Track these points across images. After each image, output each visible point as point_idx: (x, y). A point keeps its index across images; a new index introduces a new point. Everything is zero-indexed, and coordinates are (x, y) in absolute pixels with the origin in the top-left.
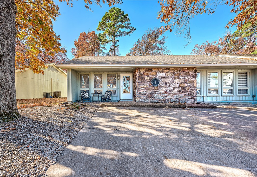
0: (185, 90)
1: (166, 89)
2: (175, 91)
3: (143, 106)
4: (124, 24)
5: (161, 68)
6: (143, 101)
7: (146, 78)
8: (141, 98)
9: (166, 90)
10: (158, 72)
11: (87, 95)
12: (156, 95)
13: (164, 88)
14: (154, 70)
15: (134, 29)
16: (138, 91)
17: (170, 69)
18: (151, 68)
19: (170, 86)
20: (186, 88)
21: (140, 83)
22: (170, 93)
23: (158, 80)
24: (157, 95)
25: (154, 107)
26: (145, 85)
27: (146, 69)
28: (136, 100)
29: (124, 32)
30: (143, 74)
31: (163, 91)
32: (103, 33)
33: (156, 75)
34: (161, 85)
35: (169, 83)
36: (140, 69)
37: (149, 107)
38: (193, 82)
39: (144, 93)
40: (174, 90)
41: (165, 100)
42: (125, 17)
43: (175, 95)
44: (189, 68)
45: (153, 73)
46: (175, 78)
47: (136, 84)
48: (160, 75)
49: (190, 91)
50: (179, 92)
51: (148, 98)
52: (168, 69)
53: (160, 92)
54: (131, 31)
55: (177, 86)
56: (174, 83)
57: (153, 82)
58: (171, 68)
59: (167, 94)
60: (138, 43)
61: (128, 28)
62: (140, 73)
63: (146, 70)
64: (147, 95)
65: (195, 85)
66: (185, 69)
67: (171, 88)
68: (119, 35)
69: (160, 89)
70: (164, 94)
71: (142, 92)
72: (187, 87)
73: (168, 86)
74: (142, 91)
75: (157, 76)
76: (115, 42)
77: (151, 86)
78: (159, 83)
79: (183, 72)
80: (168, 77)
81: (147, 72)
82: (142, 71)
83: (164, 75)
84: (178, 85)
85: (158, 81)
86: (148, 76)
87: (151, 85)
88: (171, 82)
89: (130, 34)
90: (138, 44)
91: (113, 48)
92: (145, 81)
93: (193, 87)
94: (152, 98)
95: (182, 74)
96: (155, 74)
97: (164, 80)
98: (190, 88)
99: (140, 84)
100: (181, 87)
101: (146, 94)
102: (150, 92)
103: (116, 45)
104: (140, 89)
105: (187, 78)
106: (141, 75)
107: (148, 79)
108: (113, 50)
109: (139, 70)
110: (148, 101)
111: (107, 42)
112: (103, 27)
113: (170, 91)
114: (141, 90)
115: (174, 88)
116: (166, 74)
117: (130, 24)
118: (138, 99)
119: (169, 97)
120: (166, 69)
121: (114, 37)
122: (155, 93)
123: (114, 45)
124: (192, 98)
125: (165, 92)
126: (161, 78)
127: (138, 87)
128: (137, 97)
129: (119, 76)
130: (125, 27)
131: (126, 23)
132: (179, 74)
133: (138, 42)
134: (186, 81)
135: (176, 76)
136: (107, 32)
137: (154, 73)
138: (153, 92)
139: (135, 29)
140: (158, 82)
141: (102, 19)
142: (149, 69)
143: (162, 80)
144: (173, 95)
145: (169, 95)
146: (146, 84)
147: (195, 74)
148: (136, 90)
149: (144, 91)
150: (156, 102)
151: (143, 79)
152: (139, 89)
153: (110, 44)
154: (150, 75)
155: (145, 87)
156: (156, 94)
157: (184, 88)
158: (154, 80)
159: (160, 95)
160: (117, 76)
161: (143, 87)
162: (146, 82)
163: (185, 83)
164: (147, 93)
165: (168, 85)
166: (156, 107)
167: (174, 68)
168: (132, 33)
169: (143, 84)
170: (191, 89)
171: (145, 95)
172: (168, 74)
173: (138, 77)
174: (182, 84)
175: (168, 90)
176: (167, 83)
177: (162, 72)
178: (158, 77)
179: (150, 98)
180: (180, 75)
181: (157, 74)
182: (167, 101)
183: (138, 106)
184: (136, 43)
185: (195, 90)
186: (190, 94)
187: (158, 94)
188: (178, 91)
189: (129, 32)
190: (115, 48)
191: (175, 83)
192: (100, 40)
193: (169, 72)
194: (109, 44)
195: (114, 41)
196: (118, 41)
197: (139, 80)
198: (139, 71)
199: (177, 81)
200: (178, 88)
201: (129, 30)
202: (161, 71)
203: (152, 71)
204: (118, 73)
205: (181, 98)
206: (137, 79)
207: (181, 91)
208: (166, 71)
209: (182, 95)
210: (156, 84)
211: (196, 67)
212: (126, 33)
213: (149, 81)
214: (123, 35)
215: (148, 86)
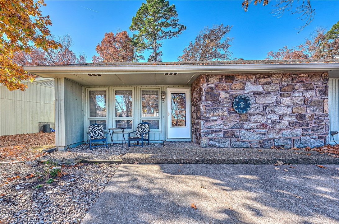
0: (305, 120)
1: (263, 119)
2: (285, 123)
3: (223, 160)
4: (168, 21)
5: (253, 74)
6: (217, 144)
7: (223, 95)
8: (211, 139)
9: (264, 122)
10: (248, 83)
11: (101, 131)
12: (243, 131)
13: (260, 117)
14: (238, 78)
15: (183, 27)
16: (206, 123)
17: (273, 75)
18: (233, 75)
19: (273, 112)
20: (307, 117)
21: (209, 106)
22: (273, 127)
23: (248, 100)
24: (246, 131)
25: (250, 164)
26: (220, 110)
27: (222, 76)
28: (202, 142)
29: (170, 33)
30: (216, 87)
31: (259, 124)
32: (138, 34)
33: (243, 89)
34: (255, 109)
35: (271, 105)
36: (208, 76)
37: (237, 163)
38: (320, 104)
39: (217, 128)
40: (282, 121)
41: (262, 141)
42: (171, 10)
43: (284, 132)
44: (311, 74)
45: (236, 86)
46: (282, 96)
47: (201, 108)
48: (250, 88)
49: (315, 123)
50: (293, 126)
51: (227, 137)
52: (268, 75)
53: (253, 125)
54: (179, 31)
55: (289, 113)
56: (281, 107)
57: (238, 103)
58: (275, 74)
59: (266, 129)
61: (175, 26)
62: (209, 85)
63: (221, 79)
64: (225, 132)
65: (326, 109)
66: (304, 75)
67: (275, 117)
68: (162, 37)
69: (252, 119)
70: (261, 130)
71: (213, 125)
72: (310, 115)
73: (267, 113)
74: (213, 124)
75: (245, 92)
77: (233, 113)
78: (249, 107)
79: (300, 82)
80: (269, 93)
81: (223, 84)
82: (214, 81)
83: (259, 88)
84: (290, 109)
85: (248, 102)
86: (225, 92)
87: (234, 110)
88: (275, 103)
89: (178, 35)
90: (189, 49)
91: (154, 55)
92: (220, 103)
93: (321, 113)
94: (236, 137)
95: (297, 86)
96: (241, 87)
97: (260, 100)
98: (315, 117)
99: (209, 108)
100: (295, 114)
101: (222, 129)
102: (231, 125)
103: (158, 52)
104: (209, 118)
105: (307, 95)
106: (212, 89)
107: (226, 98)
108: (154, 58)
109: (206, 78)
110: (227, 144)
111: (144, 47)
112: (139, 26)
113: (273, 122)
114: (212, 121)
115: (281, 117)
116: (263, 88)
117: (177, 20)
118: (204, 141)
119: (271, 136)
120: (264, 77)
121: (155, 39)
122: (241, 127)
123: (155, 51)
124: (319, 138)
125: (263, 125)
126: (253, 96)
127: (204, 115)
128: (202, 135)
129: (164, 93)
130: (170, 25)
131: (172, 18)
132: (291, 87)
133: (190, 46)
134: (306, 103)
135: (284, 91)
136: (145, 31)
137: (238, 86)
138: (237, 125)
139: (186, 27)
140: (247, 105)
141: (137, 13)
142: (228, 76)
143: (255, 101)
144: (279, 131)
145: (272, 131)
146: (222, 108)
147: (326, 87)
148: (202, 122)
149: (217, 124)
150: (244, 146)
151: (214, 97)
152: (207, 120)
153: (149, 50)
154: (230, 90)
155: (220, 114)
156: (243, 130)
157: (302, 117)
158: (239, 99)
159: (251, 131)
160: (160, 93)
161: (215, 114)
162: (221, 104)
163: (305, 106)
164: (225, 128)
165: (269, 109)
166: (254, 164)
167: (280, 74)
168: (181, 33)
169: (216, 109)
170: (318, 119)
171: (220, 131)
172: (269, 88)
173: (204, 93)
174: (299, 107)
175: (269, 122)
176: (266, 107)
177: (255, 83)
178: (248, 93)
179: (232, 139)
180: (293, 90)
181: (244, 87)
182: (266, 143)
183: (211, 160)
184: (187, 49)
185: (325, 121)
186: (315, 129)
187: (248, 130)
188: (290, 123)
189: (177, 33)
190: (156, 55)
191: (282, 105)
192: (135, 43)
193: (270, 83)
195: (155, 46)
196: (160, 45)
197: (206, 100)
198: (207, 80)
199: (286, 101)
200: (290, 116)
201: (176, 29)
202: (252, 80)
203: (234, 82)
204: (163, 87)
205: (295, 138)
206: (203, 98)
207: (297, 122)
208: (263, 81)
209: (299, 131)
210: (244, 109)
211: (327, 72)
212: (172, 34)
213: (229, 101)
214: (168, 37)
215: (226, 114)
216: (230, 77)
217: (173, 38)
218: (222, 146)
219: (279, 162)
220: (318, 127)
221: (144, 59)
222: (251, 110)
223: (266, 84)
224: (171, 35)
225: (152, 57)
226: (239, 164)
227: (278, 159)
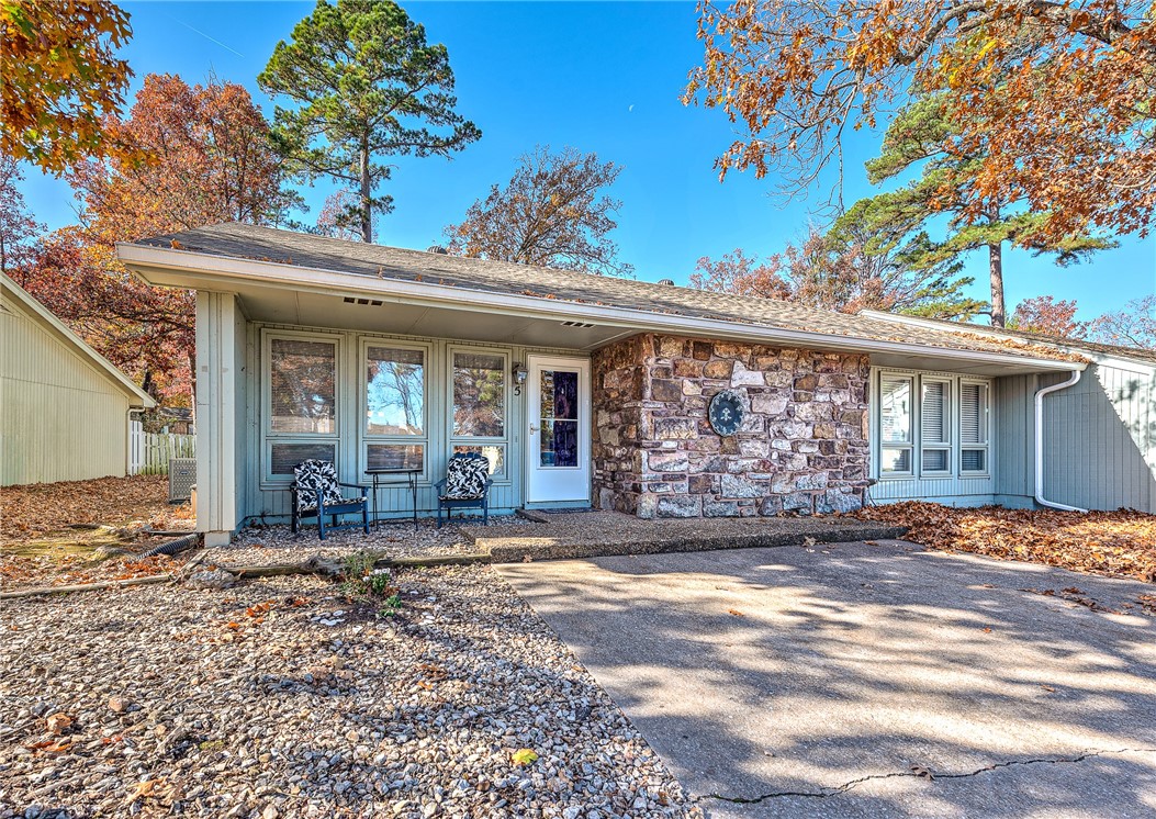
0: (834, 453)
1: (765, 450)
2: (800, 461)
3: (714, 541)
4: (419, 96)
5: (749, 344)
6: (677, 511)
7: (689, 388)
8: (664, 498)
9: (765, 455)
10: (738, 363)
11: (331, 480)
12: (727, 477)
13: (759, 444)
14: (720, 350)
15: (471, 131)
16: (652, 458)
17: (783, 351)
18: (709, 341)
19: (781, 434)
20: (836, 447)
21: (659, 415)
22: (781, 469)
23: (738, 404)
24: (733, 478)
25: (761, 546)
26: (683, 426)
27: (688, 342)
28: (644, 505)
29: (422, 137)
30: (676, 366)
31: (756, 461)
32: (297, 113)
33: (729, 378)
34: (749, 427)
35: (778, 418)
36: (659, 338)
37: (739, 547)
38: (857, 420)
39: (676, 469)
40: (797, 455)
41: (760, 501)
42: (432, 58)
43: (801, 480)
44: (846, 356)
45: (715, 368)
46: (797, 399)
47: (644, 418)
48: (745, 377)
49: (848, 460)
50: (814, 466)
51: (696, 493)
52: (774, 350)
53: (745, 462)
54: (456, 140)
55: (808, 437)
56: (797, 423)
57: (719, 409)
58: (786, 348)
59: (769, 472)
60: (492, 205)
61: (439, 119)
62: (661, 362)
63: (686, 349)
64: (693, 480)
65: (865, 432)
66: (833, 357)
67: (785, 446)
68: (393, 144)
69: (745, 450)
70: (760, 476)
71: (668, 463)
72: (840, 442)
73: (772, 435)
74: (668, 459)
75: (733, 385)
76: (368, 177)
77: (708, 434)
78: (739, 421)
79: (827, 370)
80: (774, 391)
81: (690, 362)
82: (671, 351)
83: (756, 379)
84: (809, 429)
85: (738, 409)
86: (694, 382)
87: (711, 427)
88: (785, 413)
89: (450, 150)
90: (488, 209)
91: (360, 205)
92: (681, 407)
93: (858, 440)
94: (713, 492)
95: (823, 378)
96: (725, 372)
97: (761, 405)
98: (849, 447)
99: (658, 419)
100: (818, 440)
101: (686, 473)
102: (704, 463)
103: (374, 195)
104: (659, 444)
105: (838, 399)
106: (667, 371)
107: (694, 396)
108: (361, 215)
109: (655, 343)
110: (696, 510)
111: (318, 164)
112: (297, 78)
113: (781, 457)
114: (667, 452)
115: (795, 445)
116: (765, 378)
117: (453, 101)
118: (648, 502)
119: (777, 488)
120: (766, 353)
121: (365, 146)
122: (723, 469)
123: (365, 191)
124: (854, 492)
125: (764, 462)
126: (747, 395)
127: (650, 436)
128: (644, 489)
129: (517, 368)
130: (425, 109)
131: (435, 89)
132: (812, 380)
133: (491, 198)
134: (836, 416)
135: (802, 389)
136: (333, 110)
137: (719, 369)
138: (717, 464)
139: (479, 132)
140: (737, 416)
141: (297, 30)
142: (700, 344)
143: (751, 406)
144: (792, 478)
145: (779, 478)
146: (686, 421)
147: (866, 384)
148: (644, 454)
149: (676, 462)
150: (728, 514)
151: (672, 393)
152: (656, 450)
153: (339, 179)
154: (703, 378)
155: (683, 436)
156: (726, 475)
157: (828, 447)
158: (722, 400)
159: (743, 477)
160: (508, 366)
161: (674, 435)
162: (685, 409)
163: (834, 423)
164: (693, 469)
165: (774, 428)
167: (793, 349)
168: (462, 148)
169: (675, 423)
170: (854, 451)
171: (683, 477)
172: (776, 379)
173: (648, 380)
174: (824, 425)
175: (775, 456)
176: (769, 421)
177: (751, 365)
178: (738, 388)
179: (706, 496)
180: (814, 388)
181: (731, 373)
182: (769, 505)
183: (692, 542)
184: (483, 206)
185: (863, 456)
186: (848, 472)
187: (736, 474)
188: (809, 460)
189: (448, 143)
190: (368, 206)
191: (797, 419)
192: (283, 144)
193: (777, 368)
194: (334, 181)
195: (366, 171)
196: (385, 172)
197: (654, 397)
198: (657, 348)
199: (804, 410)
200: (810, 444)
201: (445, 131)
202: (746, 358)
203: (712, 359)
204: (516, 349)
205: (817, 493)
206: (648, 393)
207: (821, 458)
208: (765, 361)
209: (824, 477)
210: (729, 425)
211: (868, 354)
212: (431, 143)
213: (701, 404)
214: (413, 149)
215: (695, 435)
216: (702, 346)
217: (434, 158)
218: (686, 514)
219: (809, 540)
220: (854, 470)
221: (307, 209)
222: (743, 429)
223: (769, 369)
224: (427, 145)
225: (353, 211)
226: (743, 547)
227: (805, 534)
